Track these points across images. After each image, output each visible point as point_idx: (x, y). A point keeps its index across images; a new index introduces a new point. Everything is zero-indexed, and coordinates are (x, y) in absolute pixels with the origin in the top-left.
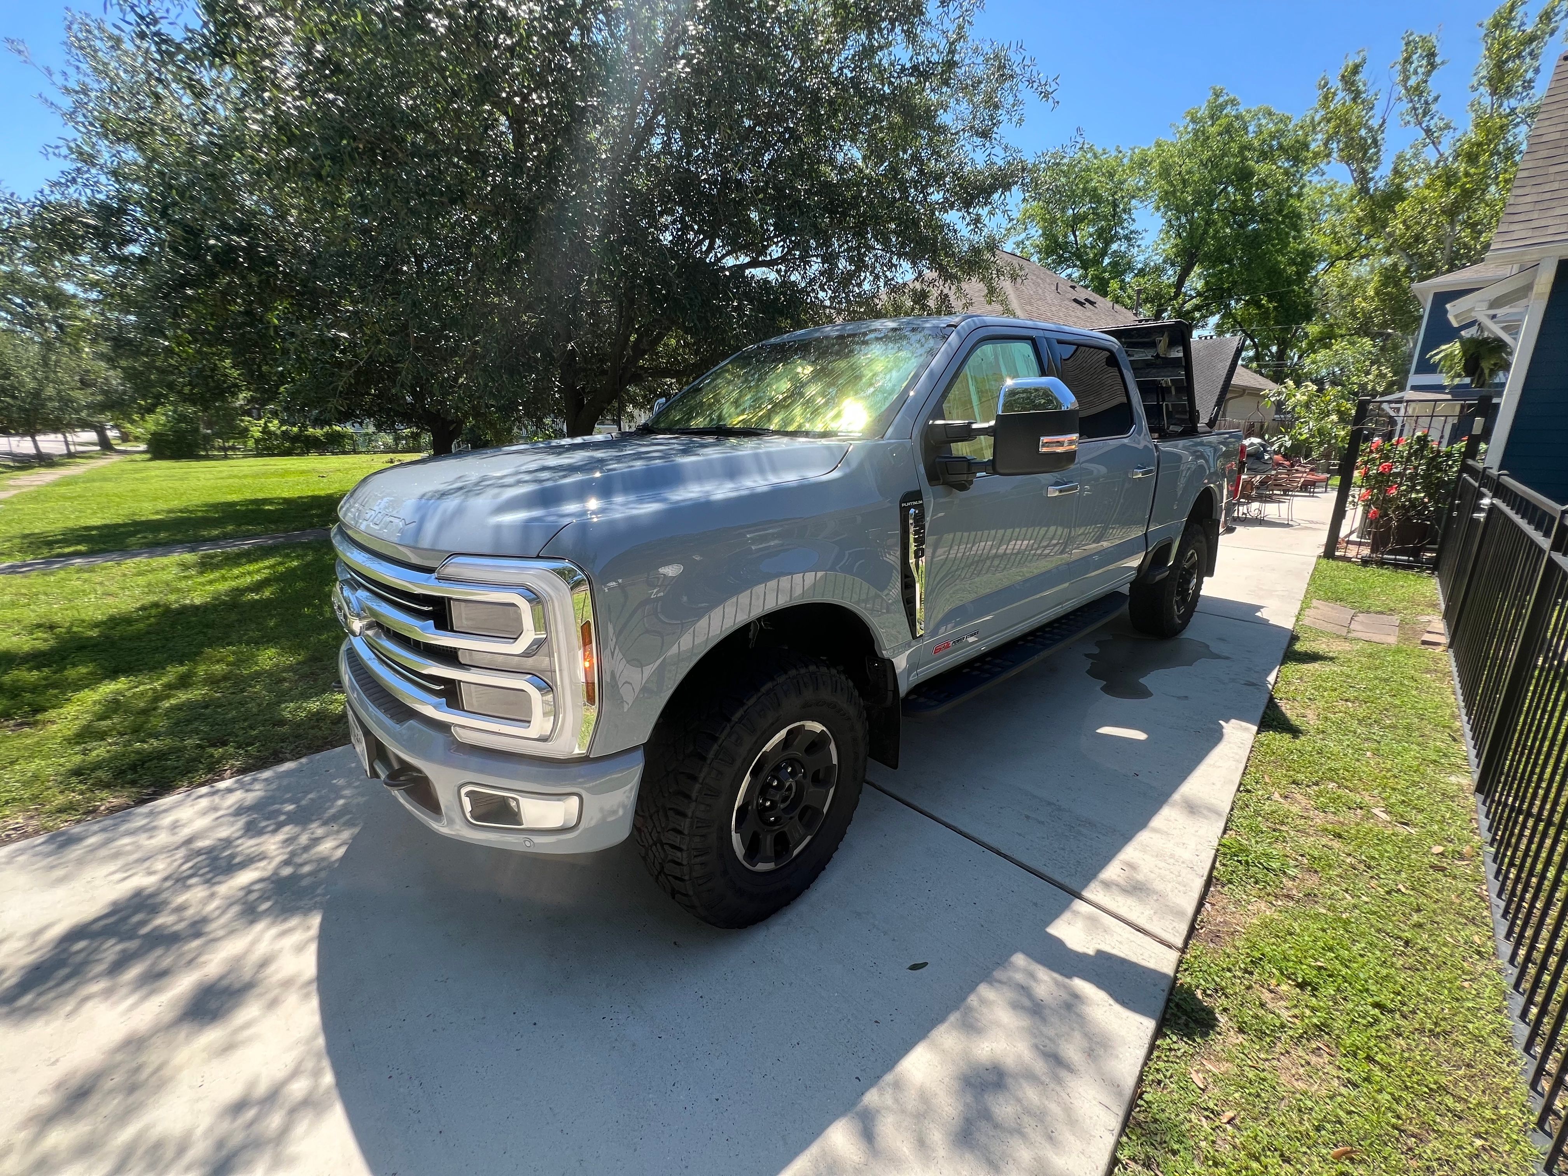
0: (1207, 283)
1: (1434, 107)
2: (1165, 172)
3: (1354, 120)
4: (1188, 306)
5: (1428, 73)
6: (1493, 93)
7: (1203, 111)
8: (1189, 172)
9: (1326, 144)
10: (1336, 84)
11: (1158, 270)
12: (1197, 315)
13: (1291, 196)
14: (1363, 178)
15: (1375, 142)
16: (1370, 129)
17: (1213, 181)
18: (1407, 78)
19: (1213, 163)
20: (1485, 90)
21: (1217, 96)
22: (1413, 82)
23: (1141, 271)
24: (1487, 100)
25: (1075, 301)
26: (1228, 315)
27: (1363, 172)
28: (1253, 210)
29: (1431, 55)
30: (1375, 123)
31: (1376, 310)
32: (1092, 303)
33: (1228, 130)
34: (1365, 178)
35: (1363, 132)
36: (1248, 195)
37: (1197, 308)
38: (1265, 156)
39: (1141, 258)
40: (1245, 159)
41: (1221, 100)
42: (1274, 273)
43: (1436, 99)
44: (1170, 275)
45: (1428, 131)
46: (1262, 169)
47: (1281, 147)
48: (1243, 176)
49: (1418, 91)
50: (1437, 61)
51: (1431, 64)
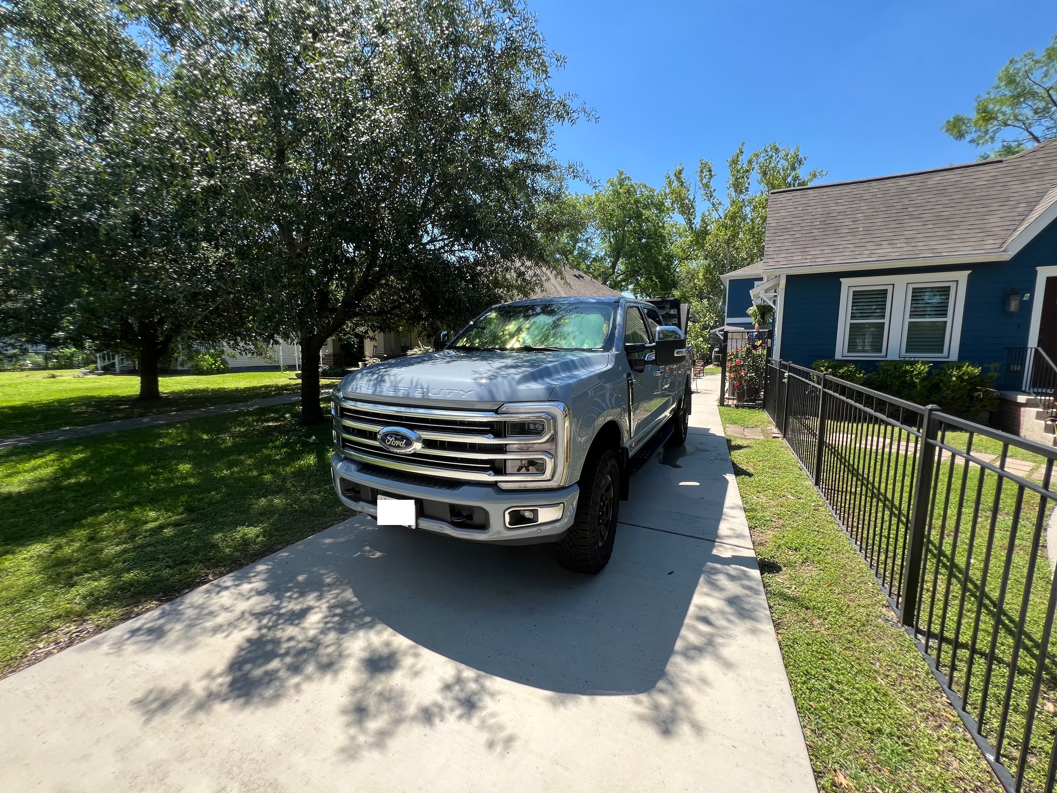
0: (627, 267)
1: (714, 194)
2: (602, 208)
3: (683, 196)
4: (619, 279)
5: (710, 179)
6: (736, 191)
7: (615, 180)
8: (613, 210)
9: (672, 205)
10: (673, 178)
11: (602, 259)
12: (623, 284)
13: (660, 227)
14: (690, 222)
15: (692, 206)
16: (690, 201)
17: (625, 216)
18: (702, 180)
19: (622, 207)
20: (732, 189)
21: (621, 173)
22: (704, 181)
23: (594, 259)
24: (733, 194)
25: (575, 276)
26: (637, 284)
27: (689, 219)
28: (643, 232)
29: (710, 171)
30: (691, 197)
31: (704, 286)
32: (582, 277)
33: (628, 191)
34: (691, 222)
35: (687, 201)
36: (641, 226)
37: (623, 280)
38: (646, 207)
39: (594, 252)
40: (637, 207)
41: (623, 177)
42: (657, 264)
43: (715, 190)
44: (608, 263)
45: (713, 204)
46: (646, 213)
47: (652, 203)
48: (638, 216)
49: (707, 186)
50: (713, 173)
51: (711, 175)
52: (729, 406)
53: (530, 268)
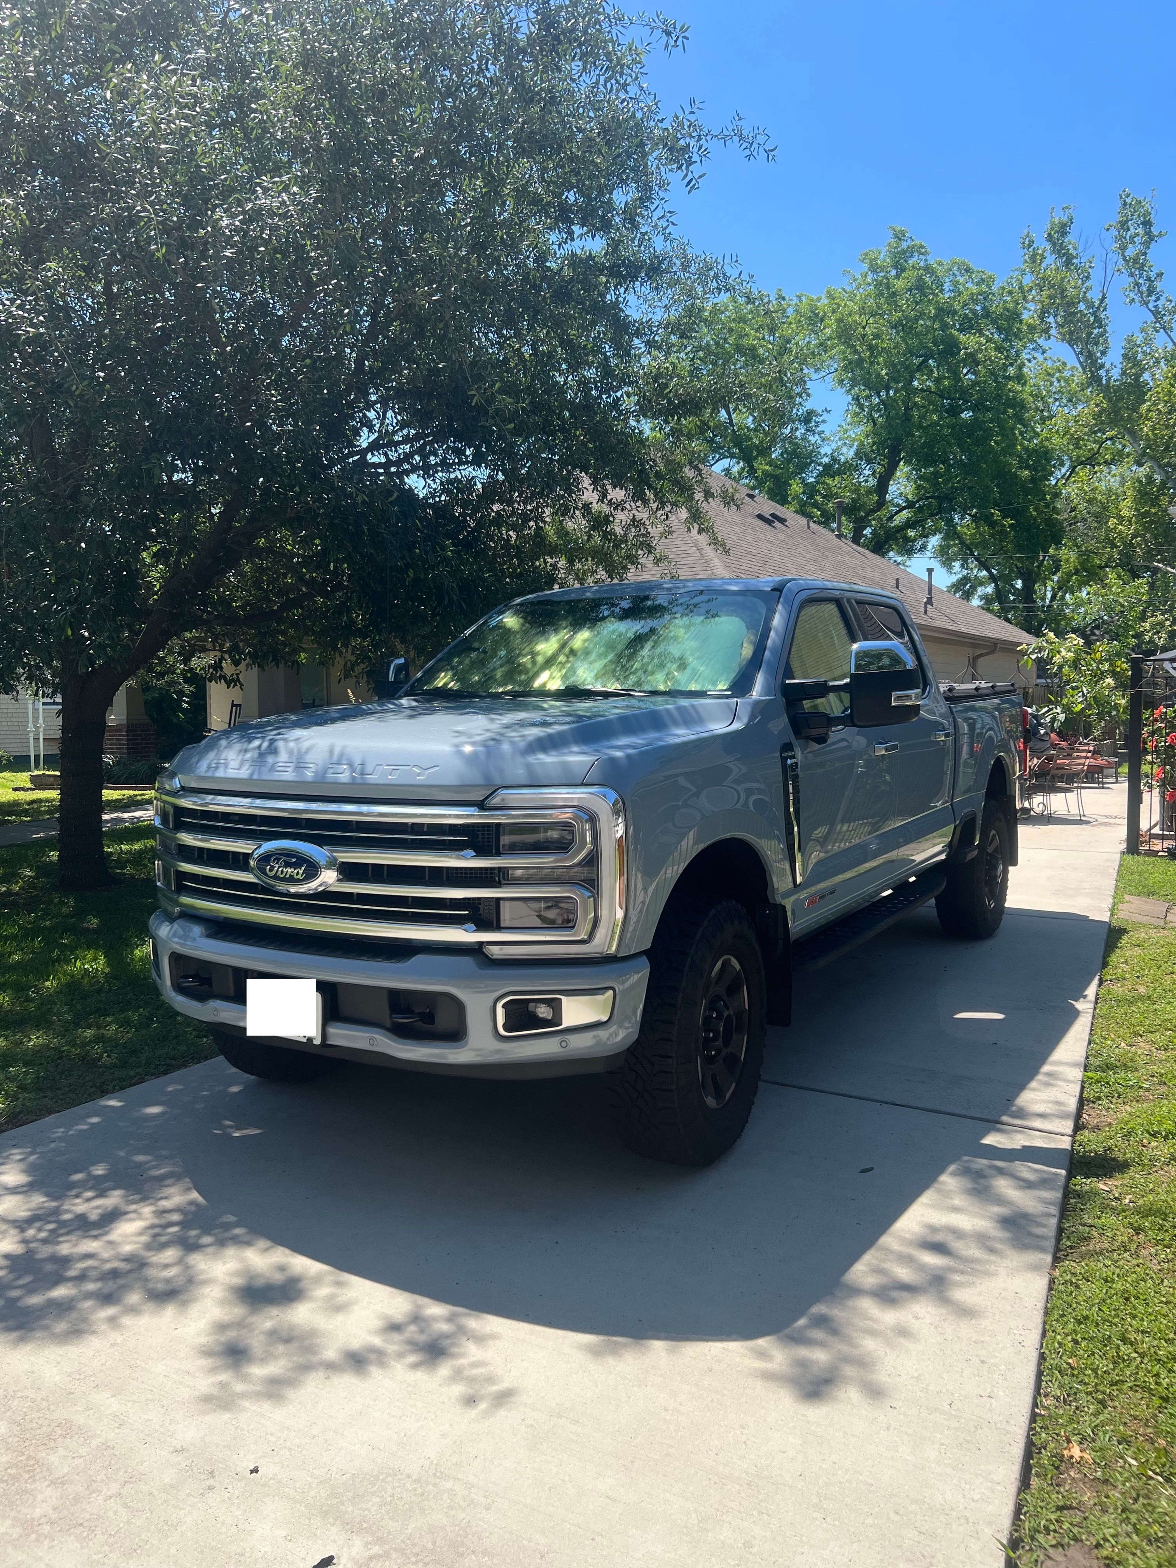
0: (918, 488)
1: (1159, 286)
2: (845, 334)
3: (1071, 292)
4: (899, 520)
5: (1147, 244)
7: (884, 257)
8: (877, 336)
9: (1042, 317)
10: (1043, 246)
11: (850, 467)
12: (911, 533)
13: (1010, 378)
14: (1091, 363)
15: (1098, 320)
16: (1090, 305)
17: (910, 352)
18: (1123, 248)
19: (904, 327)
21: (899, 236)
22: (1131, 252)
23: (827, 467)
25: (760, 517)
26: (951, 533)
27: (1090, 355)
28: (964, 393)
29: (1147, 224)
30: (1094, 296)
31: (1134, 536)
32: (782, 521)
33: (920, 286)
34: (1094, 363)
35: (1082, 307)
36: (956, 376)
37: (909, 524)
38: (969, 325)
39: (826, 450)
40: (945, 327)
41: (904, 245)
42: (1005, 477)
43: (1160, 275)
44: (867, 476)
45: (1156, 313)
46: (969, 341)
47: (987, 314)
49: (1137, 264)
50: (1155, 231)
51: (1149, 233)
52: (1154, 854)
53: (619, 506)
